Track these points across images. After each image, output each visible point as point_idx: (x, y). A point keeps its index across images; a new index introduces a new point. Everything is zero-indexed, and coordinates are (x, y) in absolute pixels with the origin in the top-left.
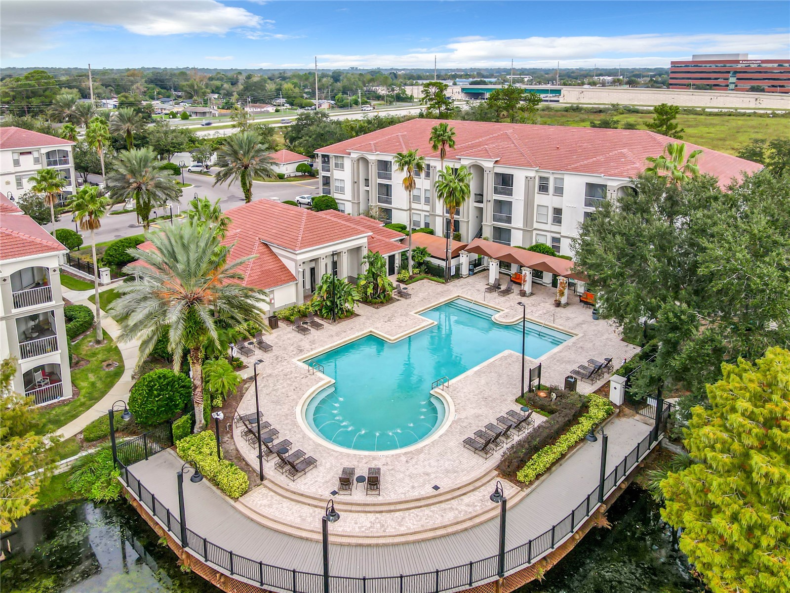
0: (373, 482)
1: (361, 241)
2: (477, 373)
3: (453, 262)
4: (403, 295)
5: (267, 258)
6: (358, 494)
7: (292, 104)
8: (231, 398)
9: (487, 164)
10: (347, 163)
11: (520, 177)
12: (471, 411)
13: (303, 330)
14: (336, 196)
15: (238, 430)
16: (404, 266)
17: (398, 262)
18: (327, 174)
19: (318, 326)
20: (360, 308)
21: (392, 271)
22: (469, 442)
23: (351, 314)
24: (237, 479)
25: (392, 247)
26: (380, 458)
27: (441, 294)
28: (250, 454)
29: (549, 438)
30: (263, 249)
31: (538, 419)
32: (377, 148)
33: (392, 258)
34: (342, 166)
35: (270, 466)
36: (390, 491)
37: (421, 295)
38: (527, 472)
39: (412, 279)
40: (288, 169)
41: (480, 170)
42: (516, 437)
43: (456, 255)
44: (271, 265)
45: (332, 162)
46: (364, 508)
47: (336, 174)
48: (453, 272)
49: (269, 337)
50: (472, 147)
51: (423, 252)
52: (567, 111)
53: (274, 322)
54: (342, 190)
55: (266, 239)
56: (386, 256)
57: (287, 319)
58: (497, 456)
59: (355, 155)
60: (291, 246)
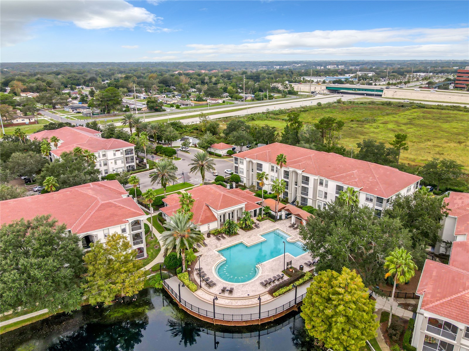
0: (231, 291)
1: (243, 205)
2: (273, 261)
3: (279, 214)
4: (257, 226)
5: (208, 211)
6: (226, 294)
7: (231, 97)
8: (194, 262)
9: (299, 172)
10: (245, 162)
11: (312, 178)
12: (266, 273)
13: (219, 239)
14: (240, 175)
15: (195, 273)
16: (260, 214)
17: (258, 212)
18: (237, 165)
19: (224, 238)
20: (240, 231)
21: (255, 215)
22: (262, 283)
23: (236, 234)
24: (194, 287)
25: (254, 206)
26: (235, 285)
27: (272, 227)
28: (198, 280)
29: (286, 284)
30: (206, 207)
31: (286, 278)
32: (257, 158)
33: (255, 211)
34: (243, 163)
35: (203, 284)
36: (235, 294)
37: (264, 227)
38: (277, 293)
39: (263, 219)
40: (223, 152)
41: (297, 174)
42: (277, 283)
43: (280, 211)
44: (209, 214)
45: (239, 161)
46: (227, 298)
47: (240, 166)
48: (278, 218)
49: (207, 241)
50: (295, 162)
51: (268, 208)
52: (383, 105)
53: (209, 235)
54: (243, 173)
55: (208, 204)
56: (253, 210)
57: (214, 234)
58: (269, 288)
59: (248, 159)
60: (216, 209)
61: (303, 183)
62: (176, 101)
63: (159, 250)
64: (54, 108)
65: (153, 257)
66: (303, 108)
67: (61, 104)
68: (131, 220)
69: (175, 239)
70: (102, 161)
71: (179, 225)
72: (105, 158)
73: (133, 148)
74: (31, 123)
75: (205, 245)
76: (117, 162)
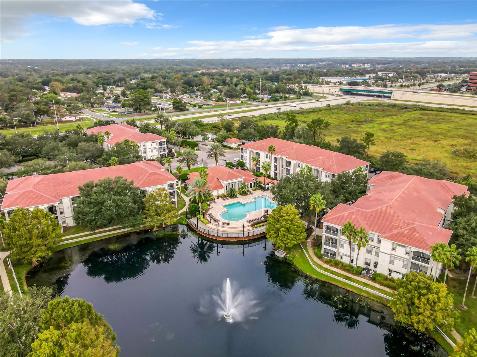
0: (228, 224)
1: (242, 179)
3: (267, 186)
4: (251, 193)
5: (218, 182)
6: (225, 225)
7: (249, 98)
8: (207, 211)
9: (284, 158)
10: (248, 152)
11: (293, 162)
12: (251, 217)
13: (224, 200)
14: (245, 161)
15: (207, 216)
16: (254, 186)
17: (253, 185)
18: (242, 154)
19: (227, 199)
20: (238, 196)
21: (251, 187)
22: (247, 221)
23: (236, 197)
24: (206, 222)
25: (251, 181)
26: (231, 222)
27: (260, 194)
28: (209, 219)
29: (263, 222)
30: (217, 180)
31: (263, 219)
32: (257, 149)
33: (251, 184)
34: (246, 152)
35: (212, 221)
36: (230, 226)
37: (256, 194)
38: (256, 226)
39: (256, 190)
40: (235, 146)
41: (282, 159)
42: (257, 221)
43: (268, 184)
44: (218, 184)
45: (244, 151)
46: (226, 227)
47: (245, 155)
48: (267, 189)
49: (216, 200)
50: (282, 151)
51: (260, 182)
52: (388, 106)
53: (218, 197)
54: (246, 159)
55: (218, 177)
56: (249, 183)
57: (221, 197)
58: (251, 223)
59: (250, 150)
60: (223, 180)
61: (287, 166)
62: (198, 102)
63: (185, 205)
64: (93, 107)
65: (181, 208)
66: (313, 109)
67: (98, 104)
68: (169, 183)
69: (195, 193)
70: (142, 150)
71: (198, 184)
72: (144, 148)
73: (165, 141)
74: (77, 121)
75: (215, 202)
76: (153, 151)
